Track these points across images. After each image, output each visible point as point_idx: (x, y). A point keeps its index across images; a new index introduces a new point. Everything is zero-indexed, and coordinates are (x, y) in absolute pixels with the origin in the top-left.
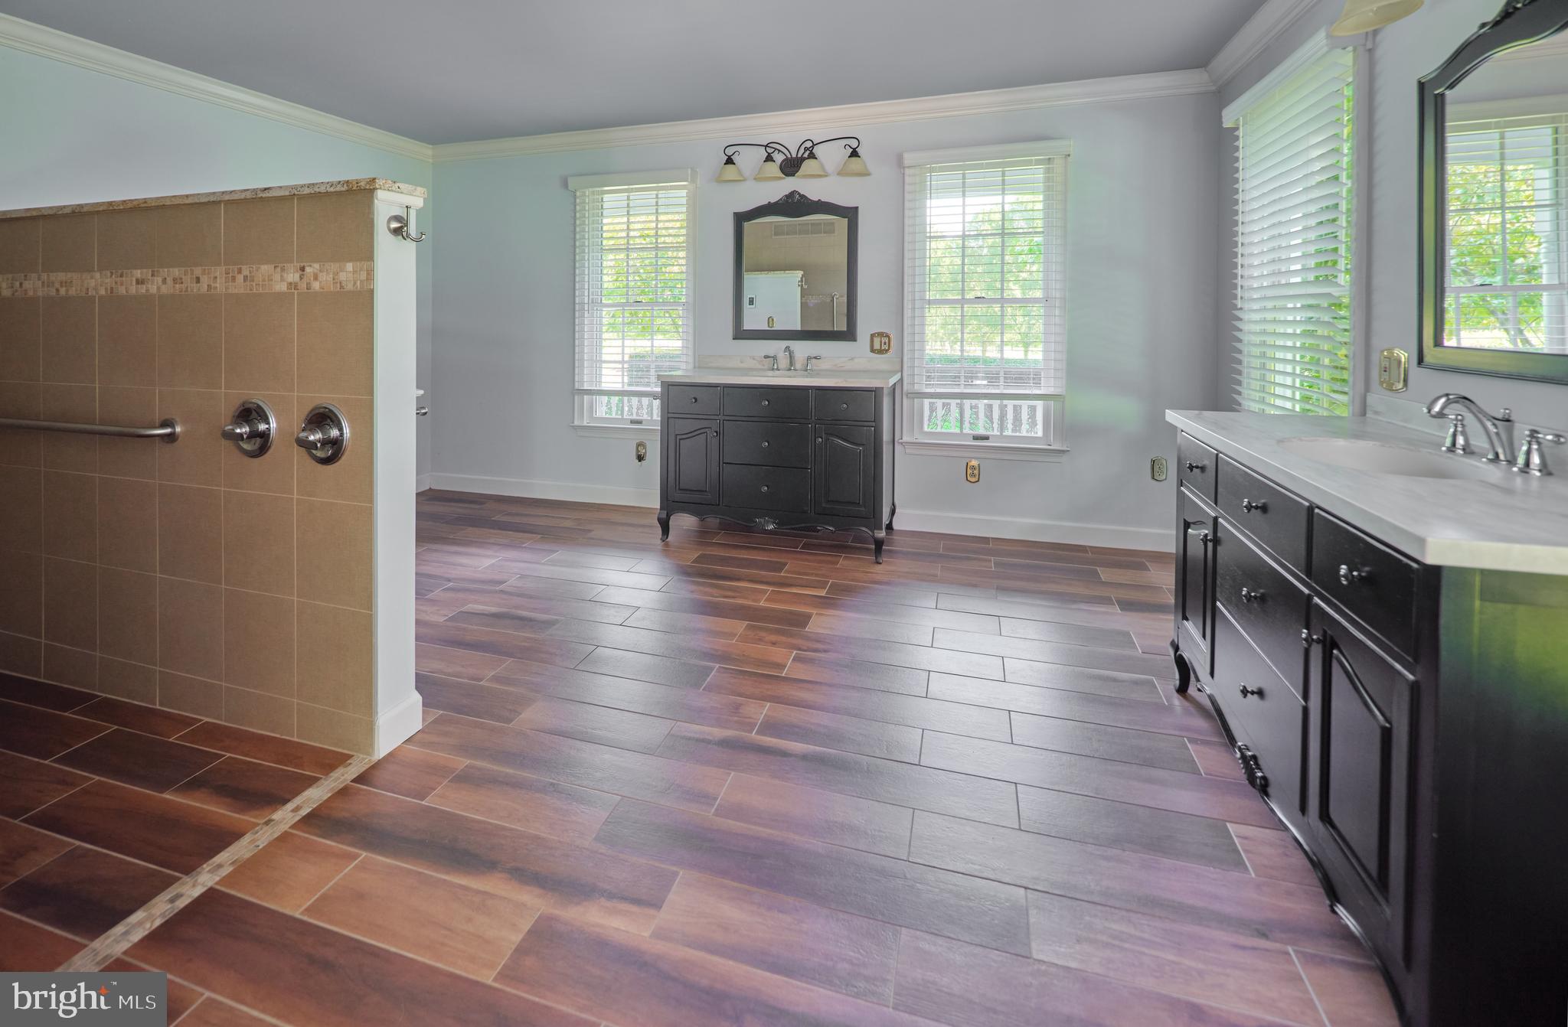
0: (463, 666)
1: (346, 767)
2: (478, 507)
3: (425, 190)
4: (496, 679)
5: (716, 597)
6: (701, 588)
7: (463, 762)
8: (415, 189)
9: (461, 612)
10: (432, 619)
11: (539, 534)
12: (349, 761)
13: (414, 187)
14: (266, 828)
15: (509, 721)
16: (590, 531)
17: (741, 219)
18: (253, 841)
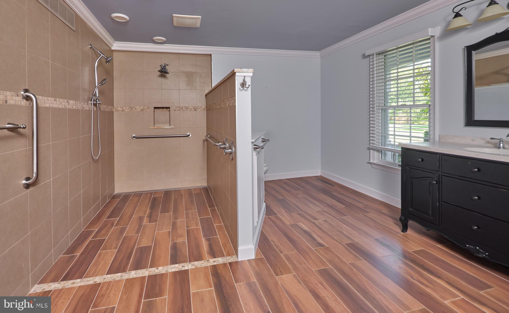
0: (281, 244)
1: (231, 257)
2: (331, 187)
3: (253, 69)
4: (286, 256)
5: (414, 279)
6: (408, 269)
7: (254, 279)
8: (249, 70)
9: (296, 224)
10: (286, 223)
11: (345, 205)
12: (233, 256)
13: (248, 69)
14: (206, 262)
15: (277, 275)
16: (368, 212)
17: (470, 49)
18: (203, 264)
